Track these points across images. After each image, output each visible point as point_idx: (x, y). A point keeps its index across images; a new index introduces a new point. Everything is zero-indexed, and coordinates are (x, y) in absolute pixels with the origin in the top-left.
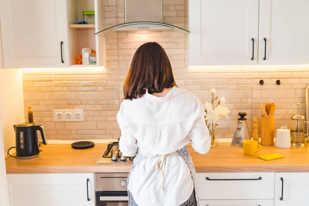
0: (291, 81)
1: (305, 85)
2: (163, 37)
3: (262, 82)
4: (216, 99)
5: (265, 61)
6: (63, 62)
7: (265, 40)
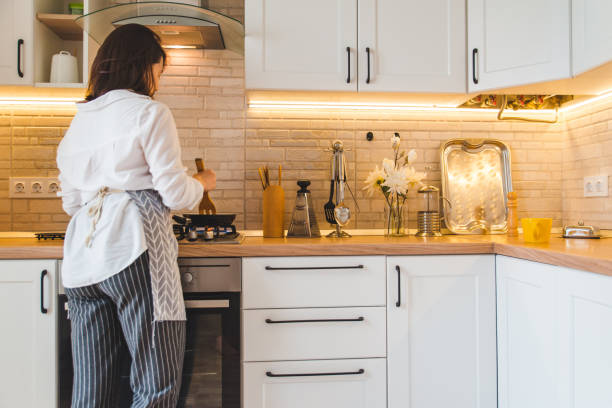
0: (416, 135)
2: (208, 58)
3: (370, 137)
4: (402, 155)
5: (369, 85)
6: (21, 75)
7: (368, 50)
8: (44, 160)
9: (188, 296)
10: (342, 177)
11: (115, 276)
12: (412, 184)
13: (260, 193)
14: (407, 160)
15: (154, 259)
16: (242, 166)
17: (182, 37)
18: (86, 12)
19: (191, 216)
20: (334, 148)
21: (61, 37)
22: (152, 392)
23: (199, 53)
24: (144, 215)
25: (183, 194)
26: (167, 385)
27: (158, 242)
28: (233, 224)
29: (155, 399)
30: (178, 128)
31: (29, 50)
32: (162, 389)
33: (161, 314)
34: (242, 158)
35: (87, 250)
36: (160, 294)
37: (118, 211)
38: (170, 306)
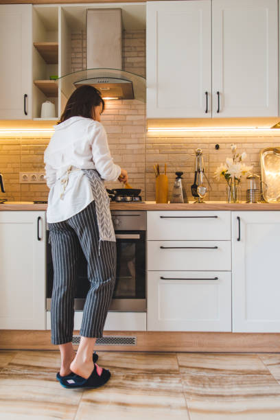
1: (259, 150)
2: (125, 104)
3: (217, 147)
4: (237, 156)
5: (219, 114)
6: (26, 114)
7: (218, 93)
8: (37, 163)
9: (117, 232)
10: (201, 170)
11: (77, 215)
12: (244, 172)
13: (154, 180)
14: (240, 158)
15: (98, 206)
16: (143, 165)
17: (111, 92)
18: (60, 76)
19: (116, 190)
20: (197, 153)
21: (46, 95)
22: (100, 281)
23: (120, 102)
24: (92, 182)
25: (111, 172)
26: (108, 278)
27: (100, 197)
28: (140, 195)
29: (103, 284)
30: (109, 144)
31: (30, 100)
32: (106, 280)
33: (103, 237)
34: (144, 161)
35: (61, 201)
36: (102, 226)
37: (77, 180)
38: (107, 234)
